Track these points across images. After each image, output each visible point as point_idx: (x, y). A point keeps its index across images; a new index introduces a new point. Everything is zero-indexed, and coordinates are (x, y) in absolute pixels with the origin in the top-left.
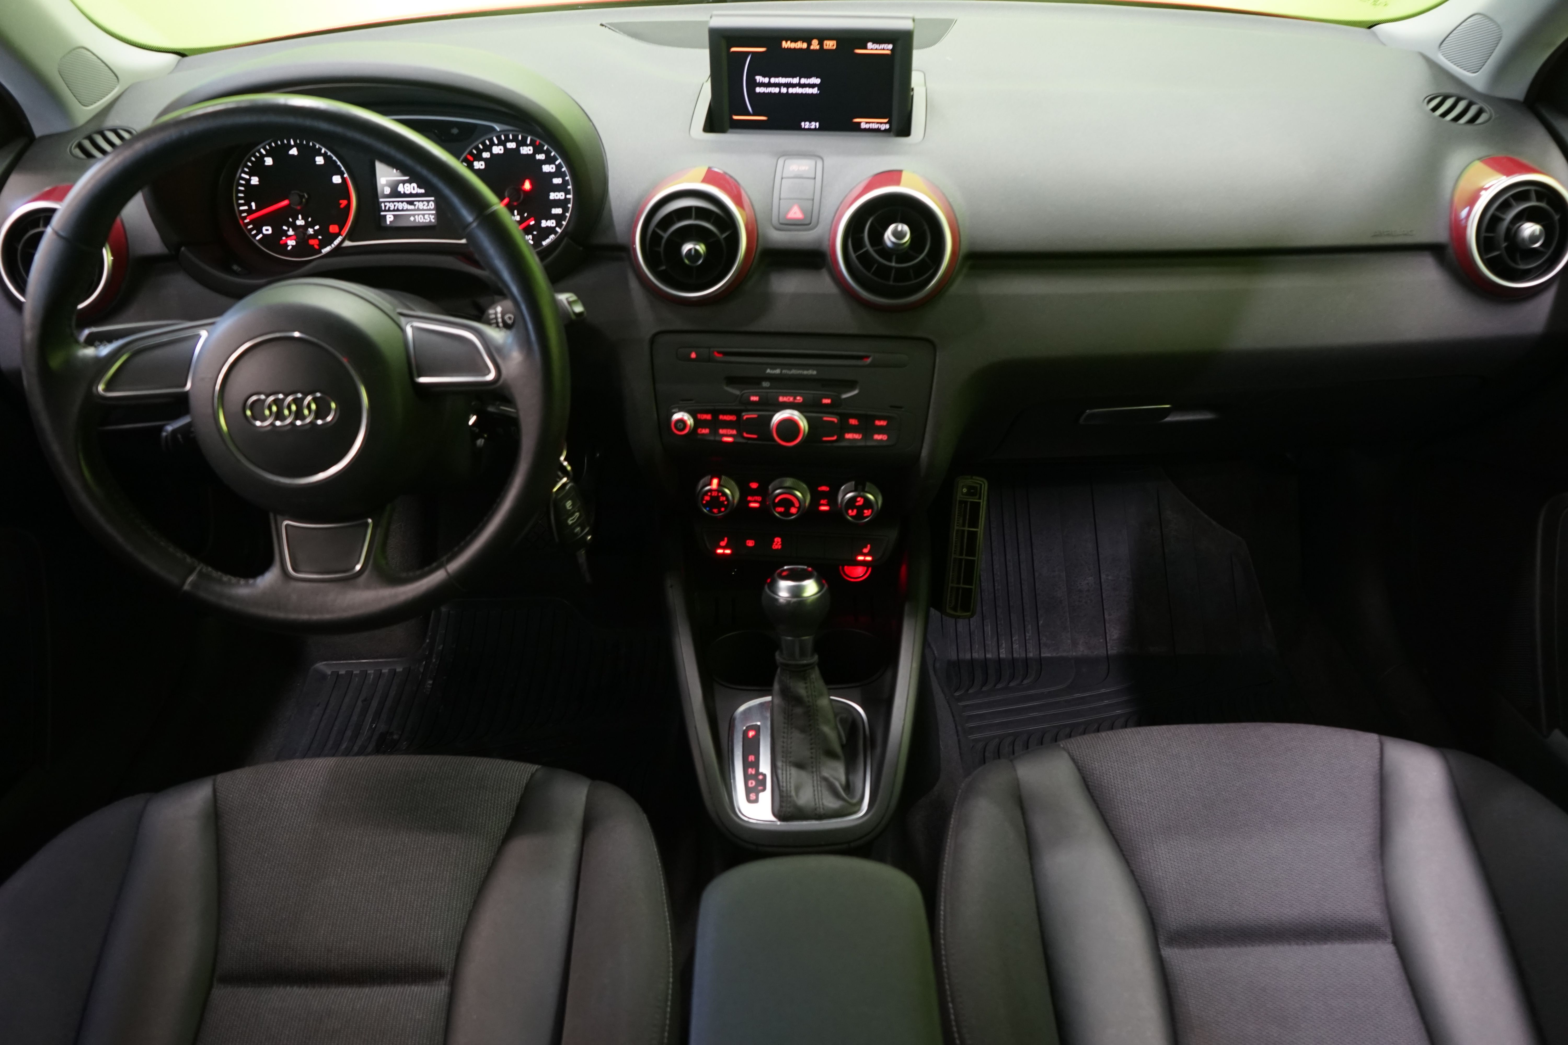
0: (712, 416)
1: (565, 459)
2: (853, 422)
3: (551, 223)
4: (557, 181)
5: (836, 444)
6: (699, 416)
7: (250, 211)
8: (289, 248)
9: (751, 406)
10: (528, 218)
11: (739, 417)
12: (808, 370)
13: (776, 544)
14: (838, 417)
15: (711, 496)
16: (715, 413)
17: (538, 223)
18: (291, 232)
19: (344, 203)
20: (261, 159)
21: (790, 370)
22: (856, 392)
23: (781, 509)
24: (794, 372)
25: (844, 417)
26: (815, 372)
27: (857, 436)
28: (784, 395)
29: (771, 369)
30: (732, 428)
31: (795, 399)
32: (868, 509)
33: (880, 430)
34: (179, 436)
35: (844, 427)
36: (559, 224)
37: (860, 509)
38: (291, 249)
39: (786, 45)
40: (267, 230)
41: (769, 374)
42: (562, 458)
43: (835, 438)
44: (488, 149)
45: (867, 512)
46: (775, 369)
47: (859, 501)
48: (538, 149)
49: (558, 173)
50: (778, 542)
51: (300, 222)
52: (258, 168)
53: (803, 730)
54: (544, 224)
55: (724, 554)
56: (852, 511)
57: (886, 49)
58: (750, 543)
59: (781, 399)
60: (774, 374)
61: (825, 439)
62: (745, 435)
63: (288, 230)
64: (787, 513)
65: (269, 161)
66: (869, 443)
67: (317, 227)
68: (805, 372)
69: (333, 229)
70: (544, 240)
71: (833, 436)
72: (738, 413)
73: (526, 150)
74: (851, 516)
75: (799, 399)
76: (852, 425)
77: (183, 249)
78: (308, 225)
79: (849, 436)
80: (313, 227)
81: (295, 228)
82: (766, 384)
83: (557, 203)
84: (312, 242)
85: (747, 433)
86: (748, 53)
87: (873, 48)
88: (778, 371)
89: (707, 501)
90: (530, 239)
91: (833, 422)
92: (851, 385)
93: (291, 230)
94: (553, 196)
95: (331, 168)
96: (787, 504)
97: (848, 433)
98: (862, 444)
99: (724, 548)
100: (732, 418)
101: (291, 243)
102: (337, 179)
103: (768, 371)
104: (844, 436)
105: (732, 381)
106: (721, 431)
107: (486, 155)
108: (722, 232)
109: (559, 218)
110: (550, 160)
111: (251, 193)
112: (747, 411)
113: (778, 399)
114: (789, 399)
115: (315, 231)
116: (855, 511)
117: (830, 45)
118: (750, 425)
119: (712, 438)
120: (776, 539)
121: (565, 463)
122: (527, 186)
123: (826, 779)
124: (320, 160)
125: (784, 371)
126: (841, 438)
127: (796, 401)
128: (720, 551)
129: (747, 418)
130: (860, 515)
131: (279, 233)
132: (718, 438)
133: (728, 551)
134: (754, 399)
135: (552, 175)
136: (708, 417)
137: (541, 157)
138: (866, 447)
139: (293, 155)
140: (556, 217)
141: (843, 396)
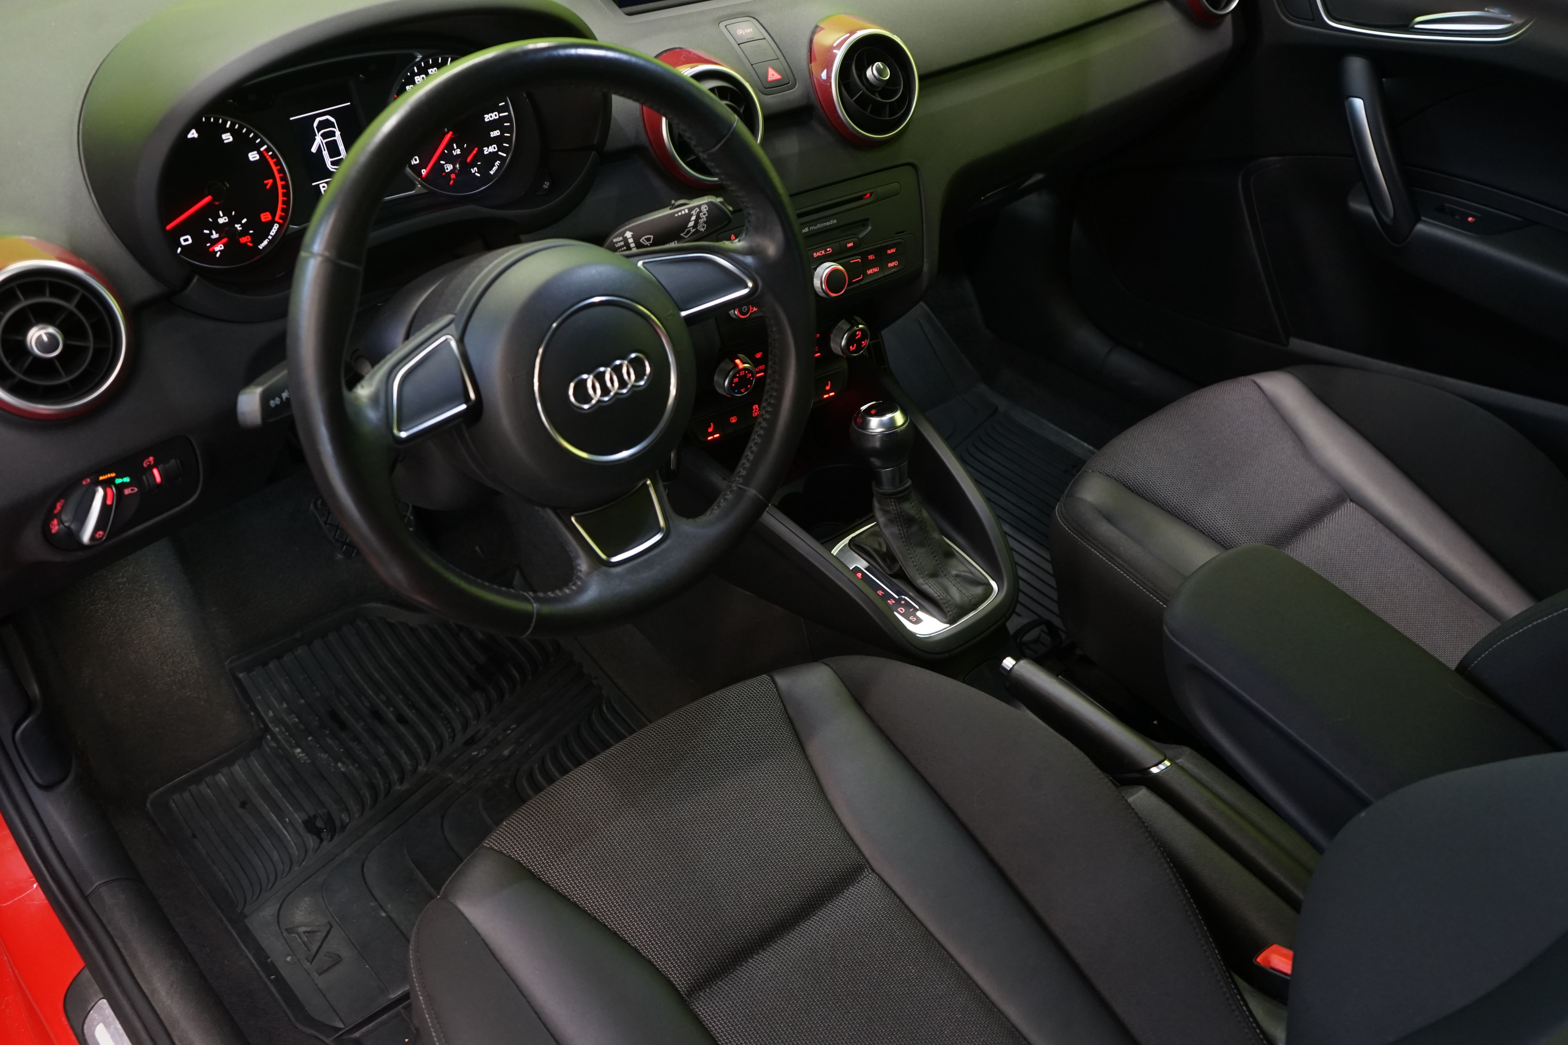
2: (871, 257)
3: (492, 149)
5: (862, 283)
8: (218, 255)
10: (470, 149)
12: (829, 221)
13: (755, 412)
14: (860, 257)
17: (480, 151)
18: (215, 236)
19: (268, 183)
21: (816, 225)
22: (870, 228)
24: (819, 226)
25: (864, 255)
26: (835, 221)
27: (876, 270)
28: (817, 251)
31: (826, 252)
32: (866, 340)
33: (892, 258)
35: (866, 265)
36: (501, 148)
37: (860, 343)
38: (220, 255)
40: (186, 240)
41: (804, 233)
43: (862, 277)
44: (412, 81)
45: (866, 344)
47: (858, 335)
50: (756, 409)
51: (223, 219)
53: (922, 544)
54: (486, 151)
56: (853, 347)
58: (734, 420)
59: (816, 256)
61: (856, 280)
63: (211, 234)
66: (886, 273)
67: (244, 221)
68: (828, 224)
69: (265, 217)
70: (491, 169)
71: (860, 276)
74: (854, 352)
75: (831, 251)
76: (870, 261)
78: (233, 221)
79: (870, 272)
80: (240, 223)
81: (219, 228)
83: (494, 125)
84: (243, 240)
90: (476, 172)
91: (858, 262)
92: (864, 223)
93: (214, 232)
94: (487, 118)
95: (243, 144)
97: (869, 269)
98: (881, 275)
99: (712, 434)
101: (219, 248)
102: (253, 156)
103: (804, 230)
104: (867, 273)
109: (497, 141)
113: (813, 256)
114: (821, 253)
115: (243, 225)
116: (855, 346)
120: (754, 407)
123: (957, 576)
124: (227, 138)
125: (812, 228)
126: (865, 275)
127: (828, 255)
128: (711, 438)
130: (859, 348)
131: (201, 241)
138: (884, 277)
139: (193, 138)
140: (495, 140)
141: (861, 236)
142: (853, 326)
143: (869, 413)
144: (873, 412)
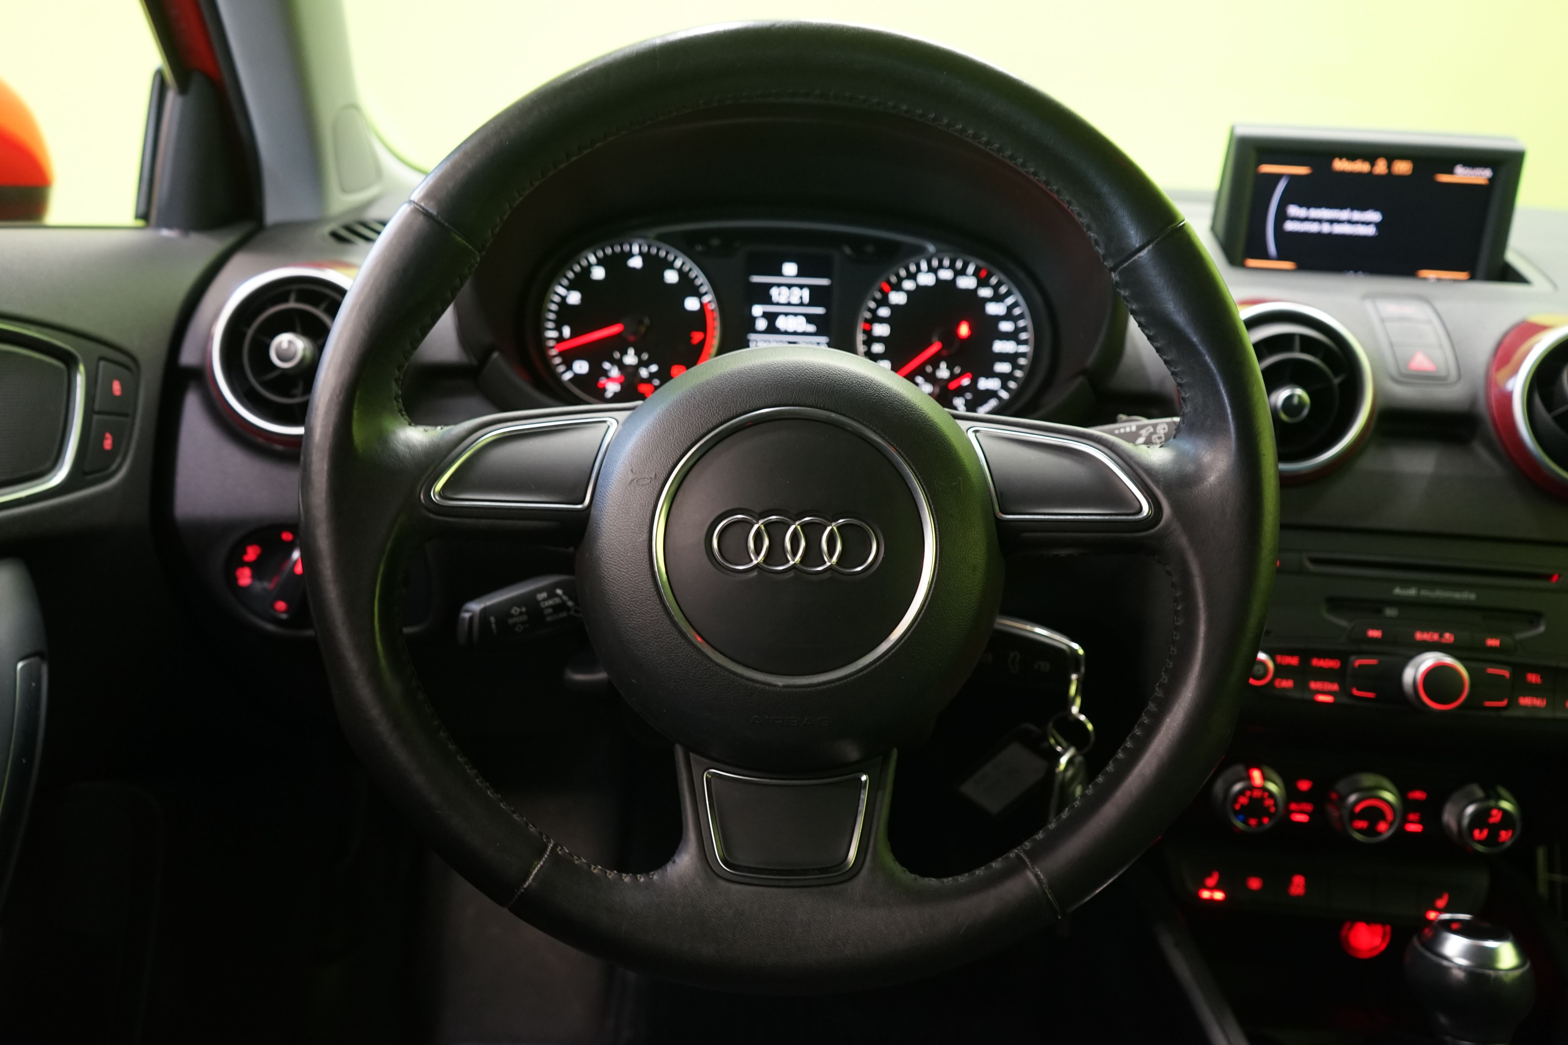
0: (1300, 661)
1: (1081, 711)
2: (1533, 678)
3: (993, 384)
4: (1006, 326)
5: (1507, 713)
6: (1279, 659)
7: (560, 339)
8: (608, 394)
9: (1365, 646)
10: (961, 375)
11: (1345, 662)
12: (1461, 591)
13: (1296, 886)
14: (1510, 670)
15: (1251, 798)
16: (1306, 655)
17: (974, 382)
18: (615, 372)
19: (697, 337)
20: (587, 270)
21: (1433, 590)
22: (1540, 630)
23: (1362, 824)
24: (1439, 593)
25: (1520, 670)
26: (1473, 597)
27: (1539, 702)
28: (1423, 629)
29: (1402, 588)
30: (1332, 681)
31: (1441, 636)
32: (1506, 829)
34: (492, 619)
35: (1518, 687)
36: (1005, 385)
37: (1495, 830)
38: (611, 396)
39: (1341, 165)
40: (581, 367)
41: (1398, 596)
42: (1075, 710)
43: (1504, 703)
44: (912, 276)
45: (1505, 835)
46: (1409, 587)
47: (1494, 816)
48: (983, 282)
49: (1009, 316)
50: (1300, 884)
51: (630, 359)
52: (582, 282)
54: (983, 384)
55: (1211, 900)
56: (1481, 832)
57: (1480, 176)
58: (1255, 884)
59: (1419, 636)
60: (1408, 597)
61: (1488, 704)
62: (1355, 692)
63: (611, 369)
64: (1371, 831)
65: (599, 273)
66: (1560, 715)
67: (653, 368)
68: (1457, 595)
69: (678, 372)
70: (981, 406)
71: (1501, 700)
72: (1343, 656)
73: (967, 282)
74: (1480, 842)
75: (1448, 637)
76: (1531, 684)
77: (496, 355)
78: (642, 364)
79: (1525, 701)
80: (647, 368)
81: (621, 366)
82: (1391, 612)
83: (1004, 357)
84: (643, 388)
85: (1358, 689)
86: (1278, 177)
87: (1463, 175)
88: (1412, 592)
89: (1242, 806)
90: (961, 404)
91: (1503, 676)
92: (1533, 617)
93: (615, 369)
94: (1000, 346)
95: (687, 286)
96: (1374, 814)
97: (1524, 696)
98: (1548, 714)
99: (1212, 889)
100: (1333, 664)
101: (613, 387)
102: (692, 304)
103: (1398, 591)
104: (1517, 700)
105: (1336, 604)
106: (1314, 685)
107: (909, 285)
108: (1336, 375)
109: (1005, 378)
110: (998, 298)
111: (566, 313)
112: (1361, 653)
113: (1413, 636)
114: (1432, 636)
115: (649, 372)
116: (1485, 832)
117: (1403, 167)
118: (1364, 677)
119: (1297, 695)
120: (1299, 879)
121: (1082, 718)
122: (964, 330)
124: (671, 276)
125: (1425, 593)
126: (1513, 703)
127: (1443, 641)
128: (1206, 894)
129: (1360, 666)
130: (1492, 840)
131: (597, 372)
132: (1307, 696)
133: (1219, 895)
134: (1374, 633)
135: (998, 319)
136: (1294, 661)
137: (985, 292)
138: (1554, 720)
139: (634, 267)
140: (1001, 376)
141: (1519, 636)
142: (1488, 797)
143: (1449, 927)
144: (1455, 926)
